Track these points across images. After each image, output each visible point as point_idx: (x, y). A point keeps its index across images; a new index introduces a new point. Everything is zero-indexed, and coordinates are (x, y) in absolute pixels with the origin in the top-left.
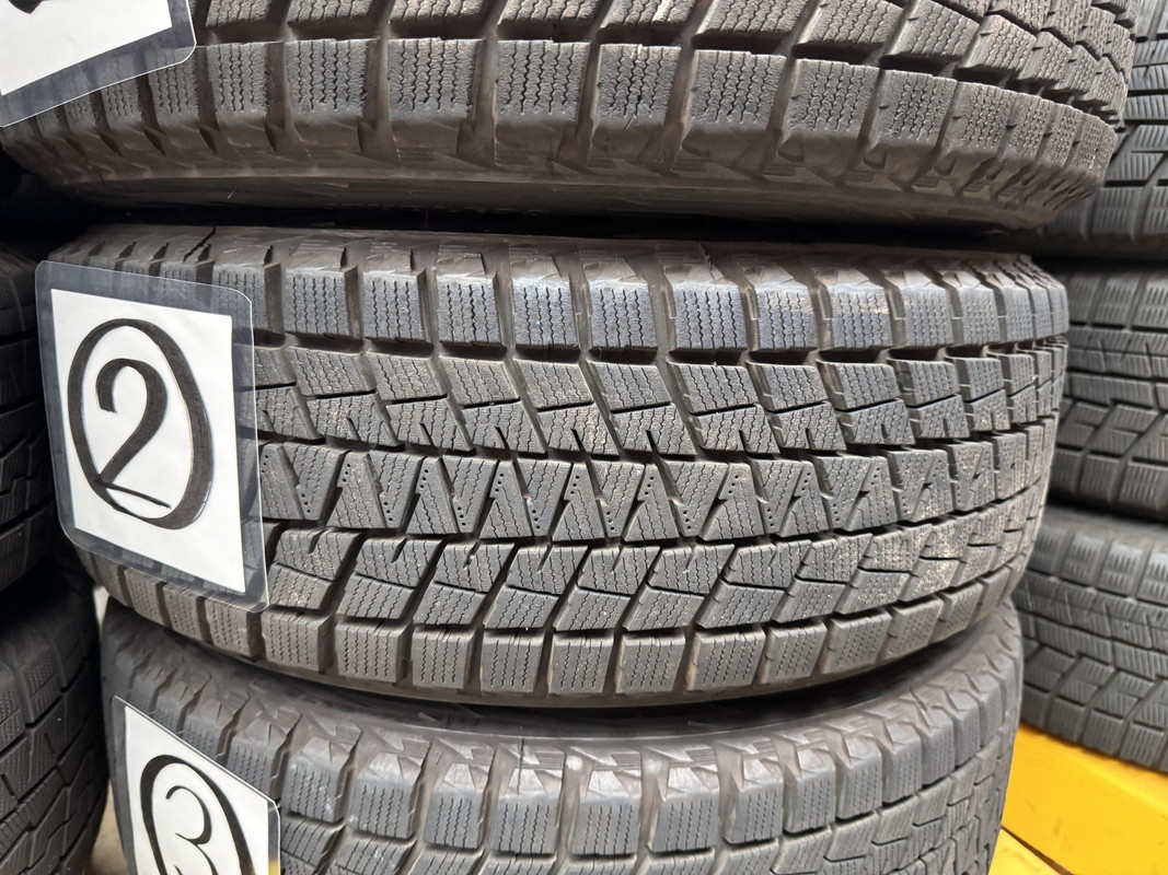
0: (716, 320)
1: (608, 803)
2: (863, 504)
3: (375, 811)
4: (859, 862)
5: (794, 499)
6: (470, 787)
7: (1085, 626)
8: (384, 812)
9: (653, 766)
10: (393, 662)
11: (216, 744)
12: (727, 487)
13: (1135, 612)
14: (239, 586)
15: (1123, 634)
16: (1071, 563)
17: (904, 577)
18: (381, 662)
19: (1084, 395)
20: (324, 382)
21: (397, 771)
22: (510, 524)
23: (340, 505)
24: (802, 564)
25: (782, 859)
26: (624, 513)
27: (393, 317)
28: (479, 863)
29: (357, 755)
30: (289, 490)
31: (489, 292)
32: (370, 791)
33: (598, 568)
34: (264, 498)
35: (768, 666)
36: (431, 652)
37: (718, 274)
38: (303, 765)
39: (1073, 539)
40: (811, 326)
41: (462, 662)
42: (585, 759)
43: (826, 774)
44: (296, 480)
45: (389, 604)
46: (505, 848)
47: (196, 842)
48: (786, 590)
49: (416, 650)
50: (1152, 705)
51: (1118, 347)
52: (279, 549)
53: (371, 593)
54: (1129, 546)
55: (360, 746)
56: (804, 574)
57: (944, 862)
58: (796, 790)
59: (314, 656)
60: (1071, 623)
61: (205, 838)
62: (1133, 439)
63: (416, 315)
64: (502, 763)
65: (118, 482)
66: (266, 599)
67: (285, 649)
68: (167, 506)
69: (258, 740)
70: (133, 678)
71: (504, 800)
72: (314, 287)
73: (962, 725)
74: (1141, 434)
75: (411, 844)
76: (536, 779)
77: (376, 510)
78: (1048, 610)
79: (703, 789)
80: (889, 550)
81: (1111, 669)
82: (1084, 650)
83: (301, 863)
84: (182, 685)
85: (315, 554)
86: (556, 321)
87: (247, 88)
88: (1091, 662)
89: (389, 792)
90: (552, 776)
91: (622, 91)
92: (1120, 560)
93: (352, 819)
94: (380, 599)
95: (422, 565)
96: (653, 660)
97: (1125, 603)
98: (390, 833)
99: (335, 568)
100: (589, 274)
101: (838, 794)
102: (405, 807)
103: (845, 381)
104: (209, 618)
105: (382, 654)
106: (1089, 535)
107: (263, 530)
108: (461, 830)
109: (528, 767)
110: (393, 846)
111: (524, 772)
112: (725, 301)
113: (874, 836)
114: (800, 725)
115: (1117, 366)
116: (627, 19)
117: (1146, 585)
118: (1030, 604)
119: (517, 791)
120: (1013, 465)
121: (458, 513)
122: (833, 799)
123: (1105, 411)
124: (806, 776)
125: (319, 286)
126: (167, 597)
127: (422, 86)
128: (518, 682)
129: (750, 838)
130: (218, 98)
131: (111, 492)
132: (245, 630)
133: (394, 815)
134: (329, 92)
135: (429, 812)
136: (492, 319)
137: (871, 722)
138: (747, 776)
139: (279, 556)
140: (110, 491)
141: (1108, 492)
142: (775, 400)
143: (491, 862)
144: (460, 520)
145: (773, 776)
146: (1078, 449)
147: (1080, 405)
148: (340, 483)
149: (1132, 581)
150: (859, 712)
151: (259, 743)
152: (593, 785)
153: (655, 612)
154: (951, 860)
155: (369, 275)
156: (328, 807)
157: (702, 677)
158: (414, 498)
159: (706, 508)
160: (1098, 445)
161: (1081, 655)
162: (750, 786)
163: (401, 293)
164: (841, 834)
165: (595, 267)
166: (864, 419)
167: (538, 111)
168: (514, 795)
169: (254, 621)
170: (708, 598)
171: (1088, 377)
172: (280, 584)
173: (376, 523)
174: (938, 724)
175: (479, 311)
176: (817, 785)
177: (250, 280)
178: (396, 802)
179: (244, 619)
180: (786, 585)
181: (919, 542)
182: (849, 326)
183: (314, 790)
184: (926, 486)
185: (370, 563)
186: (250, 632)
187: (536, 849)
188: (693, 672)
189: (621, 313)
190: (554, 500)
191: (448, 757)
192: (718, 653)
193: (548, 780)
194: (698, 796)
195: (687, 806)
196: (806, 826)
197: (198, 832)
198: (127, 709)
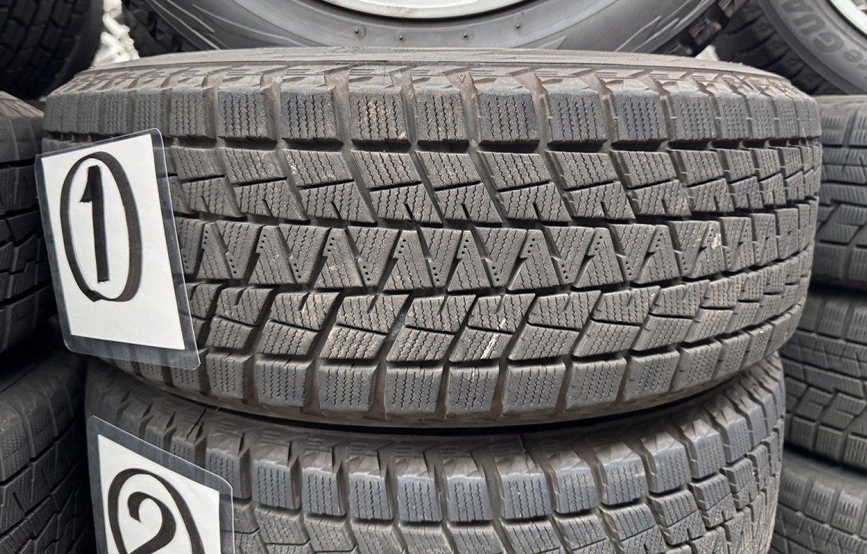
0: (531, 498)
13: (859, 546)
16: (811, 504)
19: (815, 384)
20: (278, 536)
27: (321, 501)
31: (383, 487)
37: (531, 464)
39: (812, 485)
40: (593, 494)
51: (836, 352)
54: (853, 495)
60: (814, 549)
62: (851, 420)
63: (335, 501)
72: (271, 476)
74: (856, 416)
78: (797, 537)
86: (426, 505)
87: (231, 383)
91: (463, 396)
92: (847, 506)
97: (852, 539)
100: (447, 469)
103: (618, 525)
106: (824, 483)
112: (536, 486)
115: (837, 365)
116: (465, 359)
118: (784, 530)
123: (830, 396)
125: (274, 476)
127: (340, 394)
130: (212, 384)
134: (282, 392)
136: (385, 505)
141: (836, 454)
142: (572, 544)
146: (813, 421)
147: (812, 389)
149: (856, 523)
155: (307, 470)
160: (825, 420)
163: (326, 485)
165: (451, 463)
166: (632, 544)
167: (411, 408)
171: (816, 370)
175: (376, 499)
177: (230, 463)
182: (618, 489)
189: (468, 499)
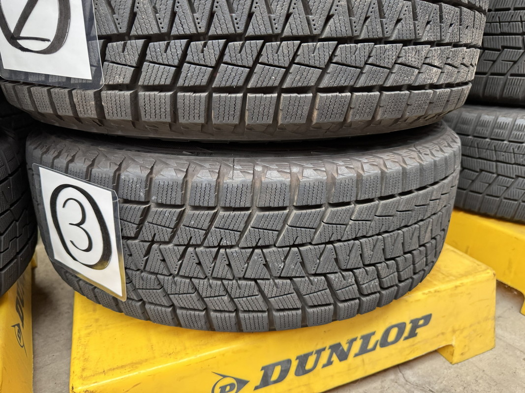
1: (275, 182)
2: (399, 26)
3: (165, 193)
4: (391, 218)
5: (366, 18)
6: (210, 178)
7: (484, 157)
8: (169, 193)
9: (295, 170)
10: (168, 110)
11: (84, 175)
12: (334, 7)
13: (507, 147)
14: (88, 76)
15: (501, 158)
16: (479, 128)
17: (416, 71)
18: (163, 110)
21: (174, 174)
22: (224, 26)
23: (136, 22)
24: (369, 57)
25: (355, 213)
26: (283, 19)
28: (215, 215)
29: (154, 171)
30: (109, 17)
32: (162, 183)
33: (270, 51)
34: (98, 24)
35: (351, 112)
36: (187, 102)
38: (128, 176)
39: (480, 117)
41: (203, 108)
42: (264, 166)
43: (377, 173)
44: (113, 12)
45: (164, 77)
46: (228, 205)
47: (78, 225)
48: (362, 68)
49: (180, 101)
50: (513, 190)
51: (506, 20)
52: (107, 52)
53: (155, 71)
54: (505, 118)
55: (155, 167)
56: (370, 61)
57: (427, 228)
58: (362, 180)
59: (129, 111)
60: (477, 156)
61: (83, 221)
62: (511, 65)
64: (224, 170)
65: (22, 34)
66: (103, 82)
67: (114, 110)
68: (48, 40)
69: (105, 169)
70: (41, 158)
71: (226, 183)
73: (437, 162)
74: (515, 62)
75: (183, 209)
76: (241, 174)
77: (155, 23)
79: (319, 177)
80: (410, 54)
81: (495, 175)
82: (483, 168)
83: (130, 224)
84: (66, 154)
85: (126, 53)
88: (486, 173)
89: (171, 183)
90: (249, 173)
92: (502, 124)
93: (154, 198)
94: (160, 74)
95: (180, 52)
96: (296, 104)
97: (503, 143)
98: (173, 203)
99: (136, 59)
101: (382, 184)
102: (179, 189)
104: (75, 100)
105: (163, 106)
106: (488, 115)
107: (98, 43)
108: (206, 198)
109: (237, 170)
110: (174, 210)
111: (235, 171)
113: (398, 207)
114: (364, 155)
115: (506, 30)
117: (514, 134)
119: (233, 179)
120: (467, 27)
121: (197, 21)
122: (379, 185)
123: (499, 53)
124: (367, 174)
126: (53, 95)
128: (231, 118)
129: (341, 201)
131: (20, 42)
132: (93, 103)
133: (174, 193)
135: (191, 190)
137: (396, 156)
138: (339, 172)
139: (108, 57)
140: (18, 41)
141: (498, 93)
143: (222, 213)
144: (198, 26)
145: (351, 173)
146: (485, 74)
148: (136, 10)
149: (507, 132)
150: (390, 152)
151: (105, 170)
152: (268, 175)
153: (298, 77)
154: (430, 228)
156: (142, 194)
157: (320, 115)
158: (174, 14)
159: (324, 18)
160: (494, 70)
161: (482, 170)
162: (341, 177)
164: (383, 203)
168: (231, 181)
169: (98, 97)
170: (324, 70)
172: (109, 71)
173: (155, 30)
174: (428, 160)
176: (372, 178)
178: (175, 188)
179: (93, 96)
180: (362, 66)
181: (424, 53)
183: (134, 187)
184: (428, 23)
185: (154, 54)
186: (96, 104)
187: (242, 205)
188: (315, 113)
190: (246, 12)
191: (198, 168)
192: (328, 101)
193: (247, 174)
194: (317, 180)
195: (312, 184)
196: (367, 197)
197: (79, 219)
198: (40, 168)
